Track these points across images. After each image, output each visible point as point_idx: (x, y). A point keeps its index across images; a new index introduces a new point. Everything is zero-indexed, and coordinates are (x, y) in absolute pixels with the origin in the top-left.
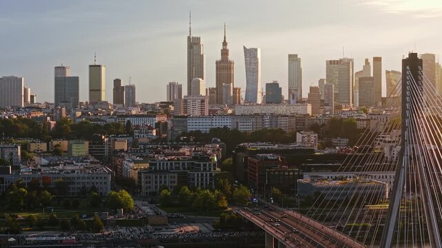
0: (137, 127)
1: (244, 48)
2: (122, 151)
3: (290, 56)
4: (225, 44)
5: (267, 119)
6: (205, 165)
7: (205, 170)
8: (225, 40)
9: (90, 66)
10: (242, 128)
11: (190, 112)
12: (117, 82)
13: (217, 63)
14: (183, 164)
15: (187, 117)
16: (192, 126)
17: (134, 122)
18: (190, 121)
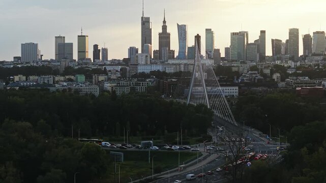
0: (110, 71)
1: (178, 25)
2: (102, 81)
3: (207, 30)
4: (164, 22)
5: (182, 67)
6: (143, 83)
7: (143, 85)
8: (164, 20)
9: (79, 36)
10: (168, 71)
11: (140, 62)
12: (96, 47)
13: (160, 34)
14: (133, 83)
15: (137, 65)
16: (141, 69)
17: (108, 68)
18: (139, 67)
